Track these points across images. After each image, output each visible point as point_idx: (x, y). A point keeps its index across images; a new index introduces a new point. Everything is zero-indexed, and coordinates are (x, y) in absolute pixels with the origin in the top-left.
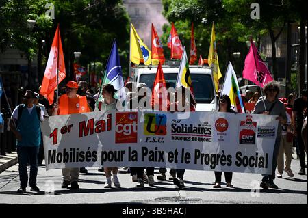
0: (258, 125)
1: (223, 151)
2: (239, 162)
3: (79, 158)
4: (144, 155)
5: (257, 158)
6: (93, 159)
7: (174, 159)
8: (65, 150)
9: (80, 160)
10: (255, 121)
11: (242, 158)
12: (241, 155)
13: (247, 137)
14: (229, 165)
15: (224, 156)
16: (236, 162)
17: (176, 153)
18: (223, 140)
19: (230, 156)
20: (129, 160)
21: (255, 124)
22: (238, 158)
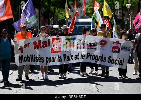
0: (122, 44)
1: (102, 55)
2: (109, 61)
3: (36, 60)
4: (65, 58)
5: (119, 60)
6: (42, 61)
7: (77, 58)
8: (28, 55)
9: (36, 61)
10: (121, 42)
11: (111, 59)
12: (111, 58)
13: (116, 50)
14: (104, 62)
15: (102, 57)
16: (108, 61)
17: (78, 55)
18: (103, 49)
19: (105, 57)
20: (58, 61)
21: (120, 44)
22: (109, 59)
